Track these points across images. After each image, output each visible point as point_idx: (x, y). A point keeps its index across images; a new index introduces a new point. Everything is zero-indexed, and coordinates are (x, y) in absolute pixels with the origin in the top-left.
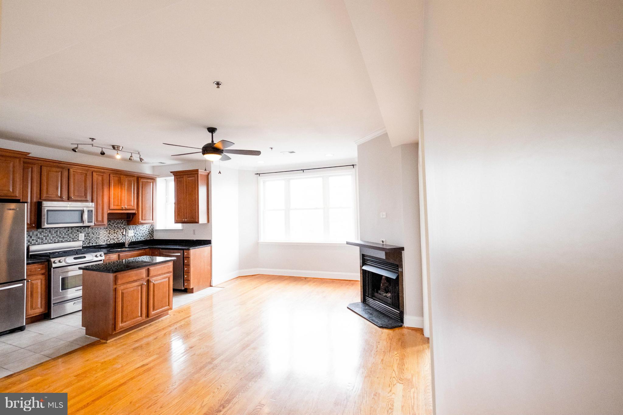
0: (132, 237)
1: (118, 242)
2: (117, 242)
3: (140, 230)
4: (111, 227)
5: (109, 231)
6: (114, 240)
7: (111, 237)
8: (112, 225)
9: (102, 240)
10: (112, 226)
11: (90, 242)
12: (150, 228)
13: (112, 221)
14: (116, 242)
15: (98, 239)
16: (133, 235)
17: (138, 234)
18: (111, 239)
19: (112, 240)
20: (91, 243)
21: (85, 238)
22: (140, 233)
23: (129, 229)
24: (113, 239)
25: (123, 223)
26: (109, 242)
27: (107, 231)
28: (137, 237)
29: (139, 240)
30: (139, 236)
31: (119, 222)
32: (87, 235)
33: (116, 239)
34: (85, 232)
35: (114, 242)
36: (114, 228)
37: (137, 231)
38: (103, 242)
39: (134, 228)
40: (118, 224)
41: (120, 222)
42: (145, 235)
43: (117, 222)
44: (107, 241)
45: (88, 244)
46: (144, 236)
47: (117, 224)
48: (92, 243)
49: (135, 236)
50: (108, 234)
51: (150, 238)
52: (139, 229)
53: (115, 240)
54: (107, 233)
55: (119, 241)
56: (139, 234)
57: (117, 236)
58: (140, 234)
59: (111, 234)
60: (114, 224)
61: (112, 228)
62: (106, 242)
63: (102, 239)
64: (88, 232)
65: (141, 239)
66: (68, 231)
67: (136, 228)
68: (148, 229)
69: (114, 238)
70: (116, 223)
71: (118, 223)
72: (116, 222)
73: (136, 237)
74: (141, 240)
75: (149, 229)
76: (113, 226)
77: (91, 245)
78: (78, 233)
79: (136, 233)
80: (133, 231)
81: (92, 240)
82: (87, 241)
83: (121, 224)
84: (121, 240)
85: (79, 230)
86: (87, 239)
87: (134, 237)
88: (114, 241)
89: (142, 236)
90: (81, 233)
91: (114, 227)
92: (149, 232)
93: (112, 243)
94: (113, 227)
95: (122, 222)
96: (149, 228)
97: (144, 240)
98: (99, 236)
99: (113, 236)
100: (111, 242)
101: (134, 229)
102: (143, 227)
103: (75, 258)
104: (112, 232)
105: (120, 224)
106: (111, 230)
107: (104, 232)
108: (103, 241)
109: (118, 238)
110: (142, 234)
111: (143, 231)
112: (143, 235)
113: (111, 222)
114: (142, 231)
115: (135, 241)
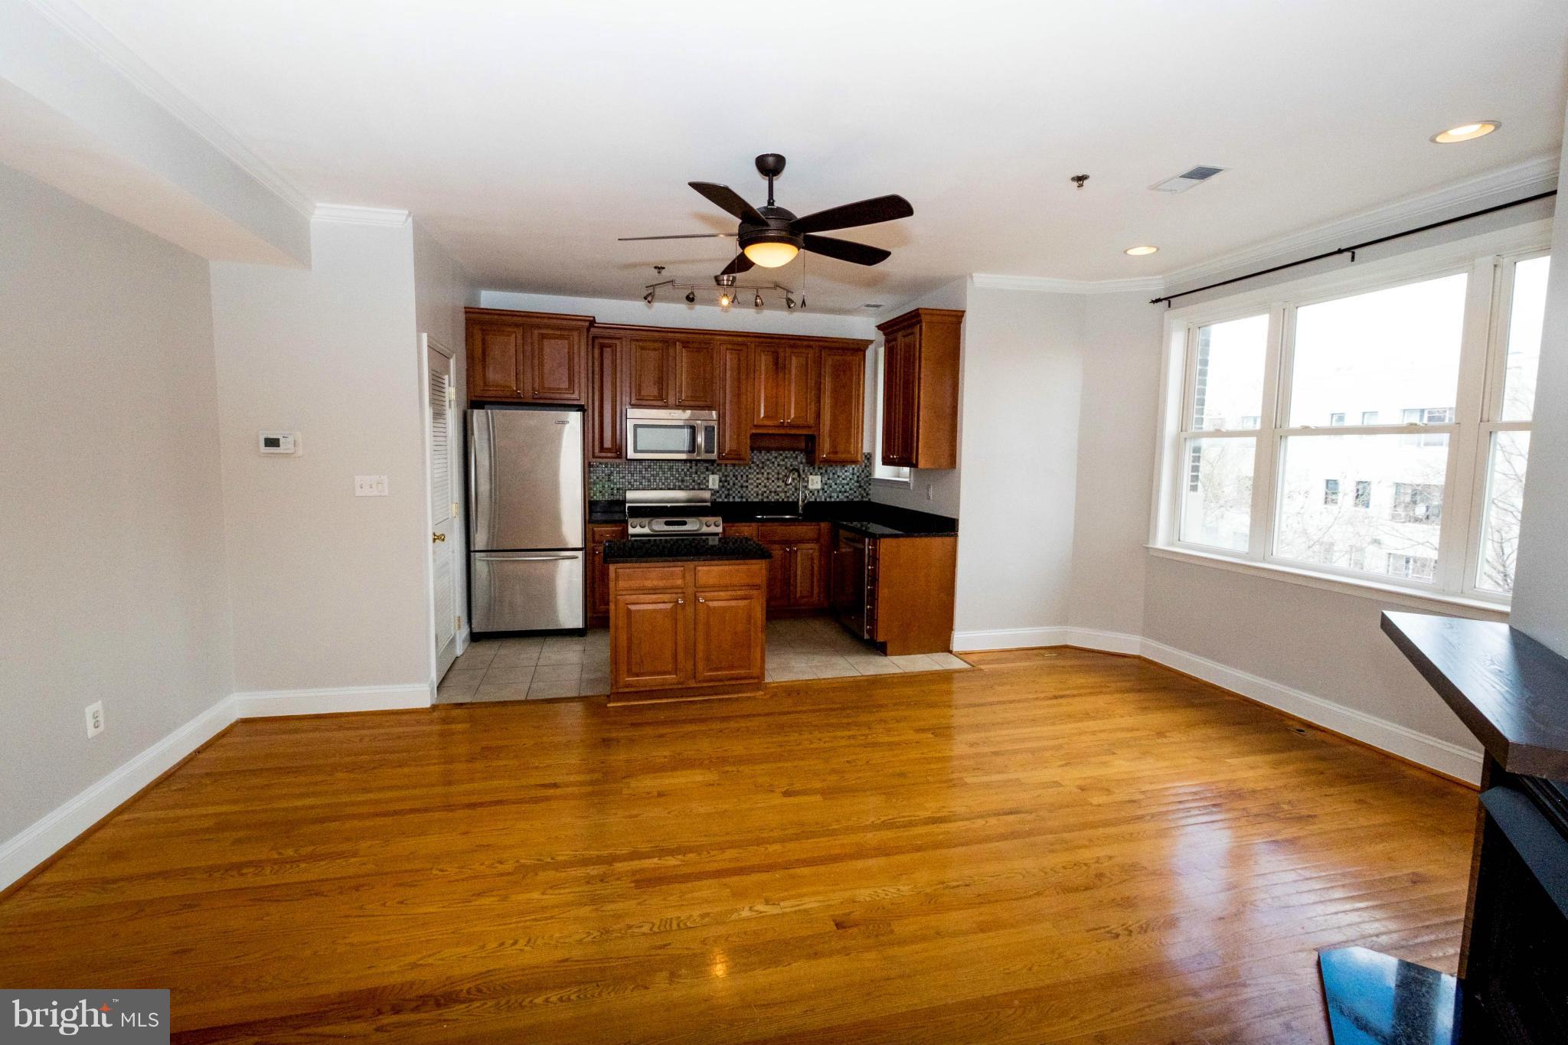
0: (818, 492)
1: (785, 500)
2: (783, 500)
3: (836, 476)
4: (771, 465)
5: (768, 473)
6: (778, 495)
7: (770, 487)
8: (773, 460)
9: (752, 492)
10: (773, 463)
11: (729, 495)
12: (863, 474)
13: (773, 452)
14: (780, 500)
15: (744, 489)
16: (819, 486)
17: (831, 487)
18: (771, 492)
19: (773, 494)
20: (731, 497)
21: (721, 484)
22: (836, 484)
23: (811, 474)
24: (775, 492)
25: (796, 458)
26: (768, 497)
27: (763, 473)
28: (828, 492)
29: (833, 500)
30: (834, 491)
31: (789, 455)
32: (723, 479)
33: (781, 492)
34: (721, 473)
35: (778, 499)
36: (778, 468)
37: (829, 479)
38: (755, 497)
39: (821, 471)
40: (786, 460)
41: (792, 455)
42: (848, 490)
43: (784, 455)
44: (763, 495)
45: (726, 498)
46: (845, 492)
47: (784, 460)
48: (734, 497)
49: (823, 489)
50: (765, 481)
51: (860, 497)
52: (834, 474)
53: (780, 495)
54: (763, 479)
55: (788, 497)
56: (834, 486)
57: (783, 487)
58: (836, 486)
59: (770, 481)
60: (778, 460)
61: (773, 468)
62: (760, 497)
63: (752, 489)
64: (726, 473)
65: (838, 497)
66: (691, 467)
67: (826, 471)
68: (855, 476)
69: (778, 489)
70: (781, 457)
71: (786, 457)
72: (781, 455)
73: (826, 492)
74: (838, 500)
75: (858, 477)
76: (776, 463)
77: (731, 500)
78: (707, 473)
79: (826, 484)
80: (819, 478)
81: (734, 490)
82: (723, 492)
83: (794, 461)
84: (793, 497)
85: (710, 468)
86: (723, 486)
87: (821, 492)
88: (778, 497)
89: (840, 492)
90: (713, 474)
91: (778, 465)
92: (858, 484)
93: (773, 500)
94: (776, 465)
95: (794, 455)
96: (858, 474)
97: (845, 500)
98: (747, 484)
99: (775, 486)
100: (770, 497)
101: (821, 474)
102: (843, 471)
103: (667, 523)
104: (773, 476)
105: (791, 460)
106: (770, 471)
107: (757, 476)
108: (755, 495)
109: (786, 492)
110: (841, 487)
111: (843, 479)
112: (843, 489)
113: (771, 455)
114: (841, 479)
115: (823, 500)
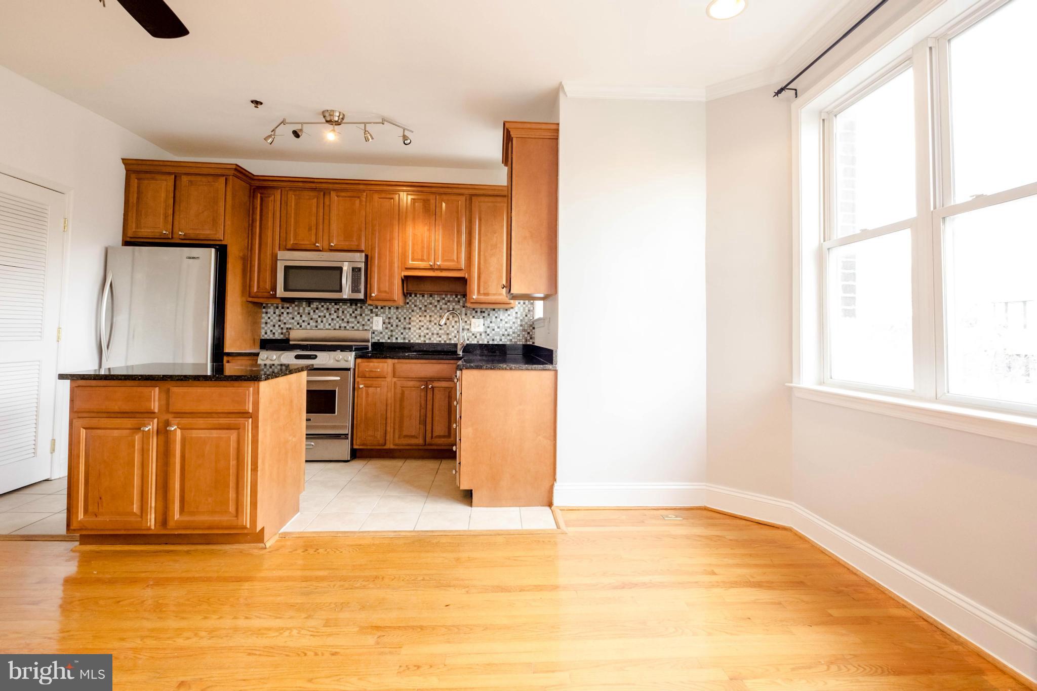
0: (481, 335)
1: (448, 342)
2: (445, 341)
3: (499, 320)
4: (433, 309)
5: (430, 316)
6: (440, 337)
7: (433, 329)
8: (436, 304)
9: (415, 334)
10: (436, 306)
11: (392, 336)
12: (526, 318)
13: (436, 296)
14: (443, 342)
15: (407, 331)
16: (481, 329)
17: (493, 330)
18: (433, 334)
19: (435, 336)
20: (394, 338)
21: (384, 326)
22: (498, 327)
23: (474, 317)
24: (438, 334)
25: (459, 302)
26: (430, 339)
27: (425, 316)
28: (491, 335)
29: (495, 343)
30: (498, 334)
31: (451, 299)
32: (387, 321)
33: (443, 334)
34: (384, 315)
35: (440, 341)
36: (441, 311)
37: (491, 322)
38: (417, 339)
39: (483, 314)
40: (448, 304)
41: (454, 299)
42: (511, 333)
43: (446, 299)
44: (425, 336)
45: (389, 338)
46: (508, 335)
47: (446, 304)
48: (397, 338)
49: (486, 332)
50: (428, 324)
51: (524, 340)
52: (496, 317)
53: (442, 337)
54: (425, 321)
55: (450, 339)
56: (497, 330)
57: (445, 329)
58: (498, 330)
59: (433, 324)
60: (441, 304)
61: (436, 311)
62: (422, 339)
63: (415, 331)
64: (389, 316)
65: (501, 340)
66: (356, 310)
67: (489, 315)
68: (519, 320)
69: (440, 332)
70: (444, 301)
71: (449, 301)
72: (444, 299)
73: (488, 335)
74: (501, 343)
75: (521, 320)
76: (438, 306)
77: (394, 341)
78: (371, 315)
79: (488, 327)
80: (482, 320)
81: (397, 331)
82: (386, 333)
83: (456, 304)
84: (455, 339)
85: (374, 310)
86: (387, 328)
87: (483, 335)
88: (440, 339)
89: (503, 335)
90: (377, 315)
91: (441, 309)
92: (521, 328)
93: (435, 342)
94: (438, 308)
95: (456, 299)
96: (521, 318)
97: (508, 343)
98: (410, 326)
99: (438, 329)
100: (432, 339)
101: (484, 317)
102: (506, 315)
103: (297, 357)
104: (435, 319)
105: (454, 304)
106: (433, 314)
107: (420, 319)
108: (417, 336)
109: (448, 334)
110: (504, 330)
111: (506, 322)
112: (506, 333)
113: (434, 299)
114: (504, 322)
115: (486, 343)
